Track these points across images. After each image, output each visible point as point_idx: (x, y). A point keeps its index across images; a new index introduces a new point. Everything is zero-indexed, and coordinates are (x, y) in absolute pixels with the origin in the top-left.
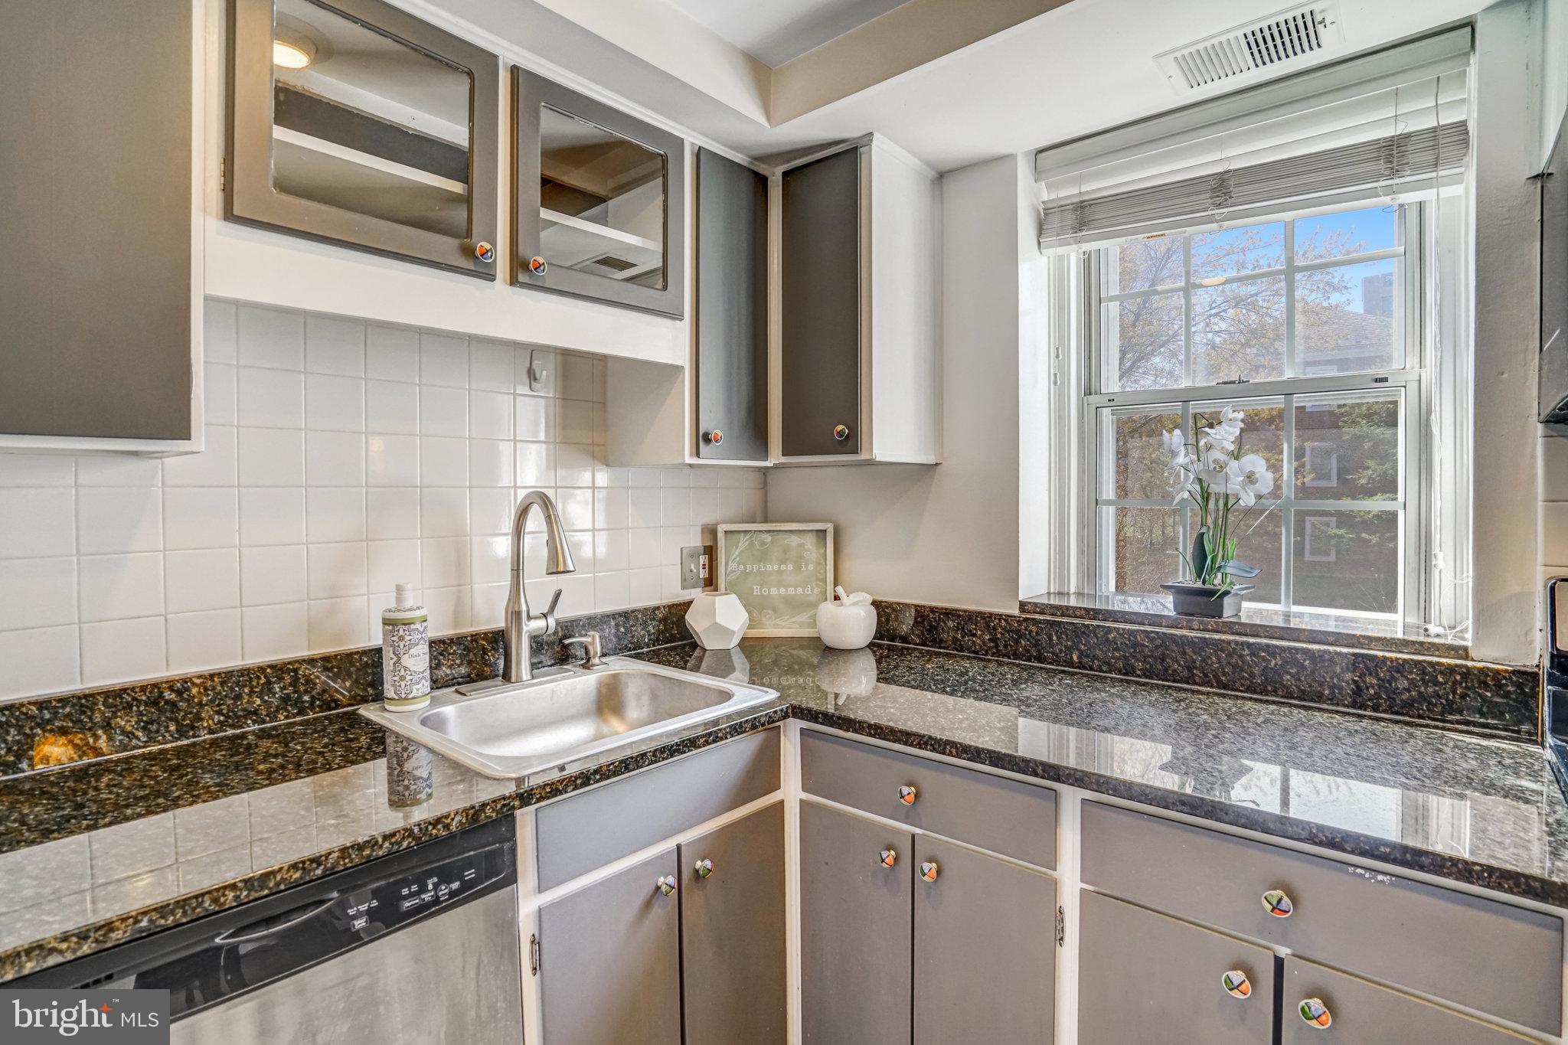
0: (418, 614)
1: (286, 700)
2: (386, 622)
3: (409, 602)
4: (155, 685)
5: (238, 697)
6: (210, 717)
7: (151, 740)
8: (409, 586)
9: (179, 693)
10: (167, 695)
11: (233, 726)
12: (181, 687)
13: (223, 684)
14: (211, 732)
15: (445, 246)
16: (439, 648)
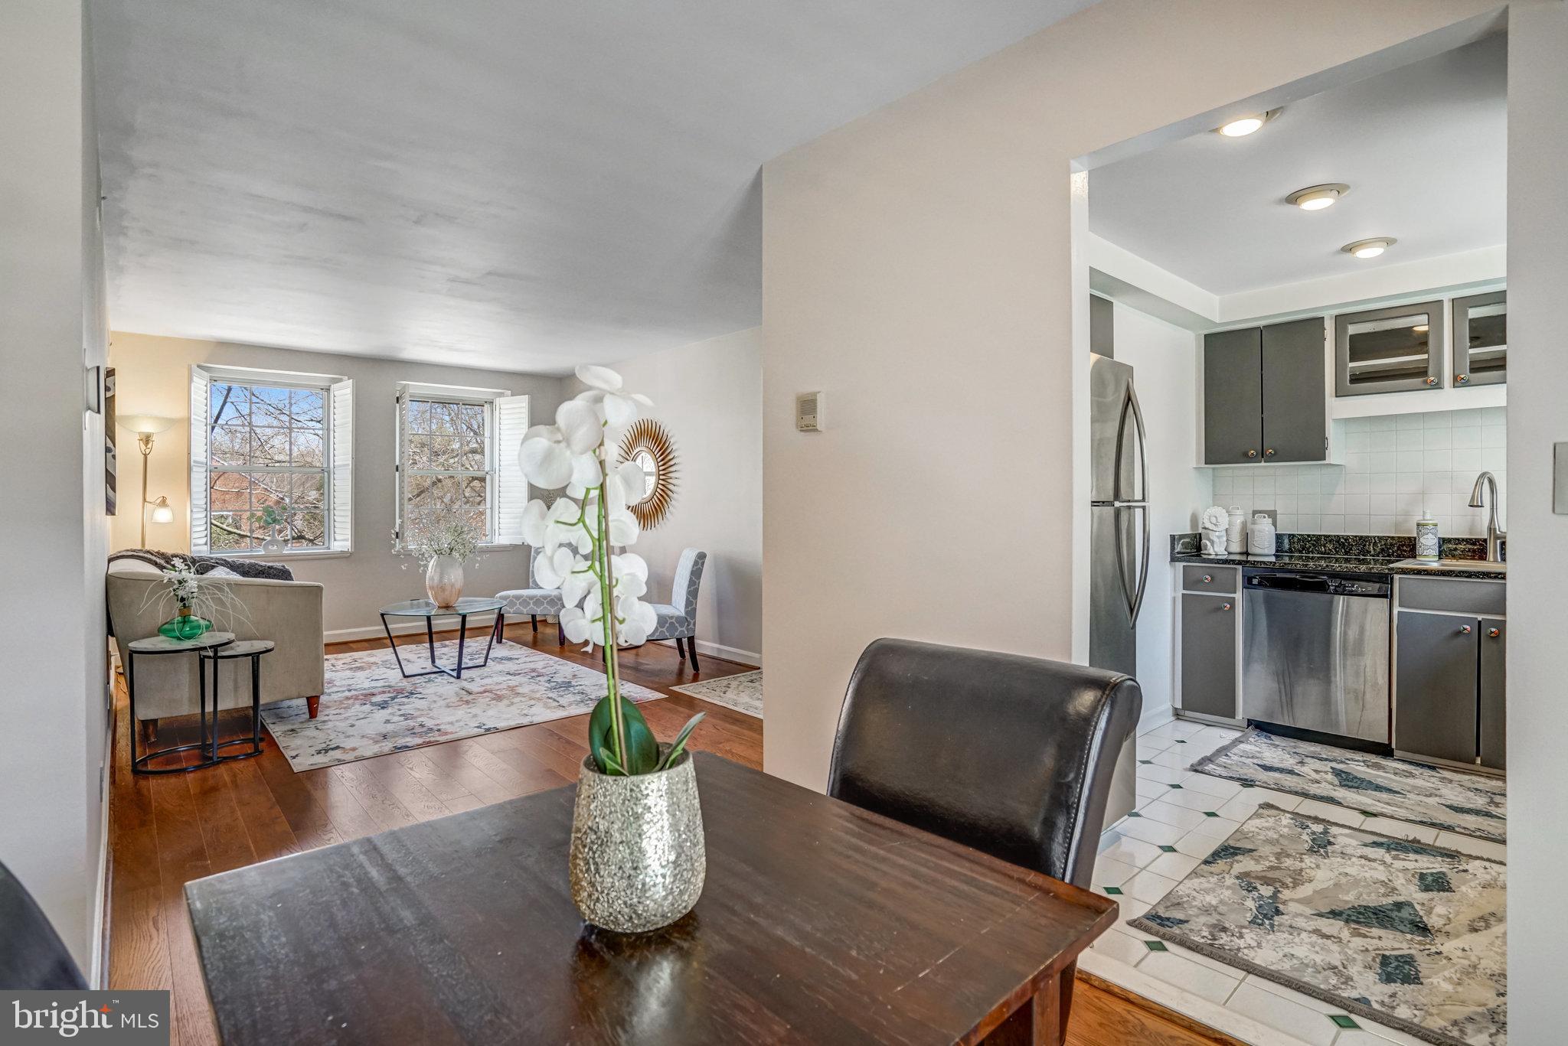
0: (1431, 522)
1: (1382, 550)
2: (1418, 525)
3: (1428, 517)
4: (1338, 536)
5: (1365, 545)
6: (1355, 550)
7: (1337, 552)
8: (1428, 511)
9: (1345, 540)
10: (1342, 540)
11: (1363, 555)
12: (1347, 538)
13: (1360, 539)
14: (1355, 555)
15: (1417, 381)
16: (1443, 541)
